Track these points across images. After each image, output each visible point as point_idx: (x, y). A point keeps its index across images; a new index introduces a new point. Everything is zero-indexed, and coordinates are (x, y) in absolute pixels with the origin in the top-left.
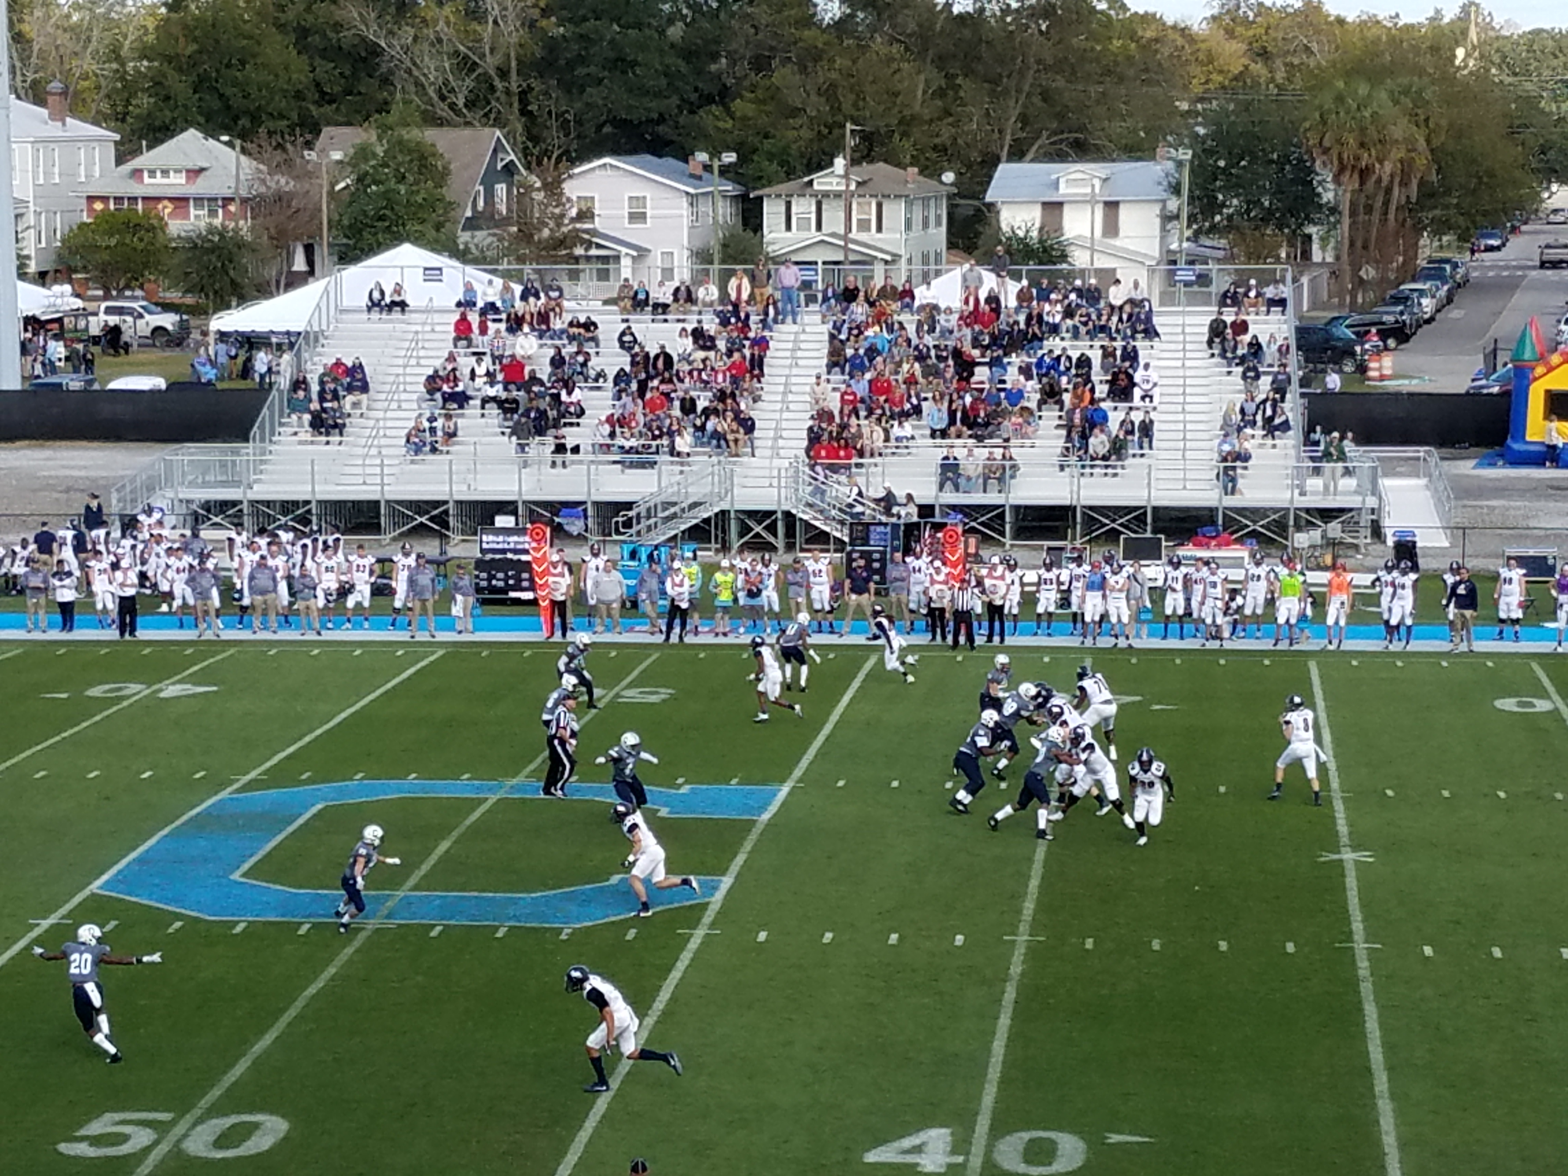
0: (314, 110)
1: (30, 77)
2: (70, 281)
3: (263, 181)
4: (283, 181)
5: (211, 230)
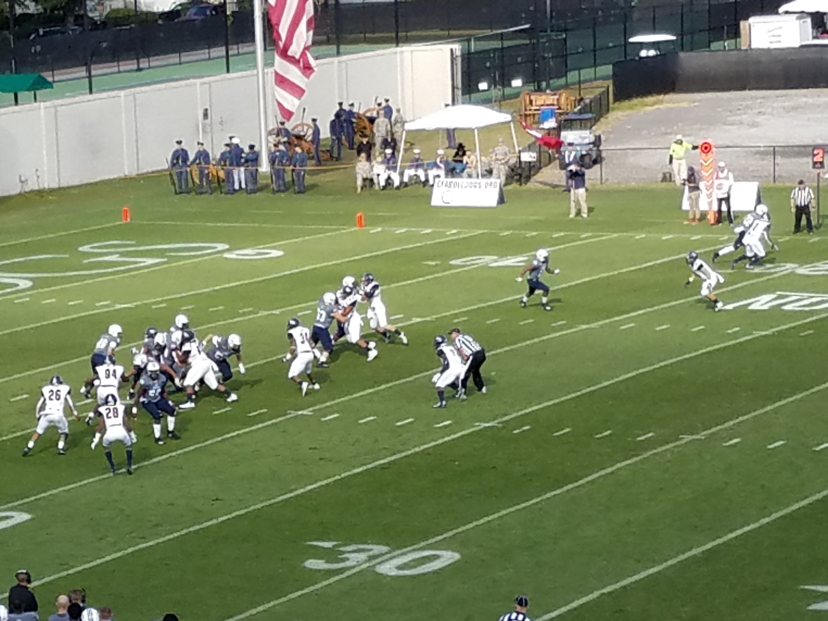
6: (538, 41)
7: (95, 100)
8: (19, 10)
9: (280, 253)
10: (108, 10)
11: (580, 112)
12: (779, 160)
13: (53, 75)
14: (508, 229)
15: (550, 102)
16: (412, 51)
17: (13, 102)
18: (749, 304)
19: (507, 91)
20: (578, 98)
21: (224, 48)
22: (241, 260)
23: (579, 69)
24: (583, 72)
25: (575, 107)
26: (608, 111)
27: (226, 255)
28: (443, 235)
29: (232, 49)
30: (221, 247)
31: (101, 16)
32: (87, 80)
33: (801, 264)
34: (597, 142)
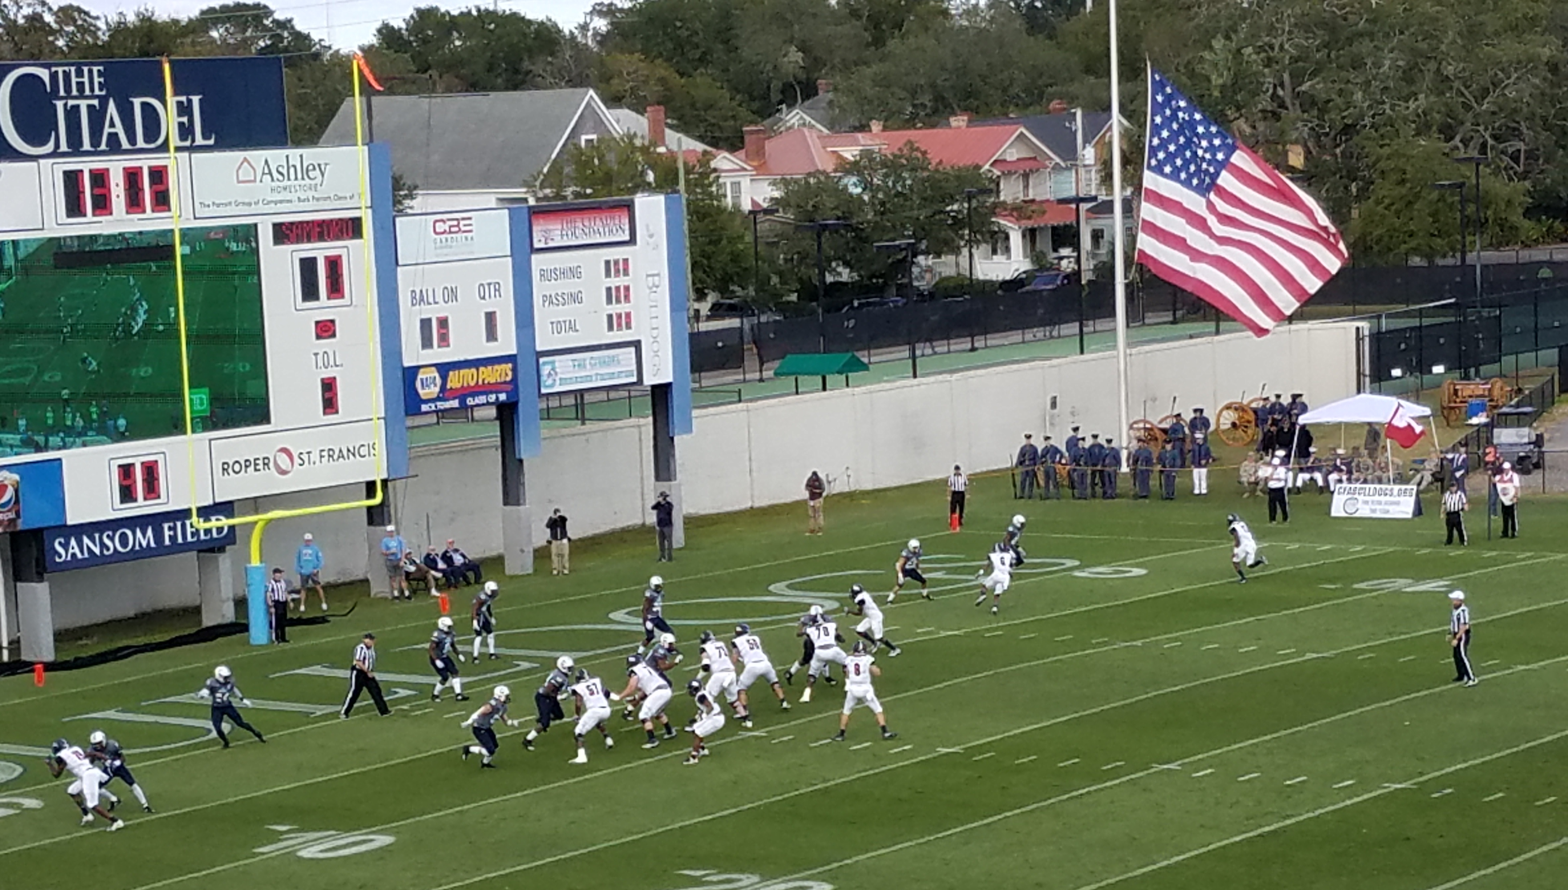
6: (1465, 318)
7: (918, 385)
8: (829, 279)
9: (1143, 572)
10: (937, 278)
11: (1518, 406)
13: (869, 356)
14: (1427, 546)
15: (1481, 392)
16: (1309, 330)
17: (820, 386)
19: (1426, 377)
20: (1516, 388)
21: (1077, 324)
22: (1097, 579)
23: (1517, 353)
24: (1520, 356)
25: (1511, 399)
26: (1553, 403)
27: (1077, 574)
28: (1346, 552)
29: (1087, 326)
30: (1069, 563)
31: (928, 284)
32: (910, 361)
34: (1539, 441)
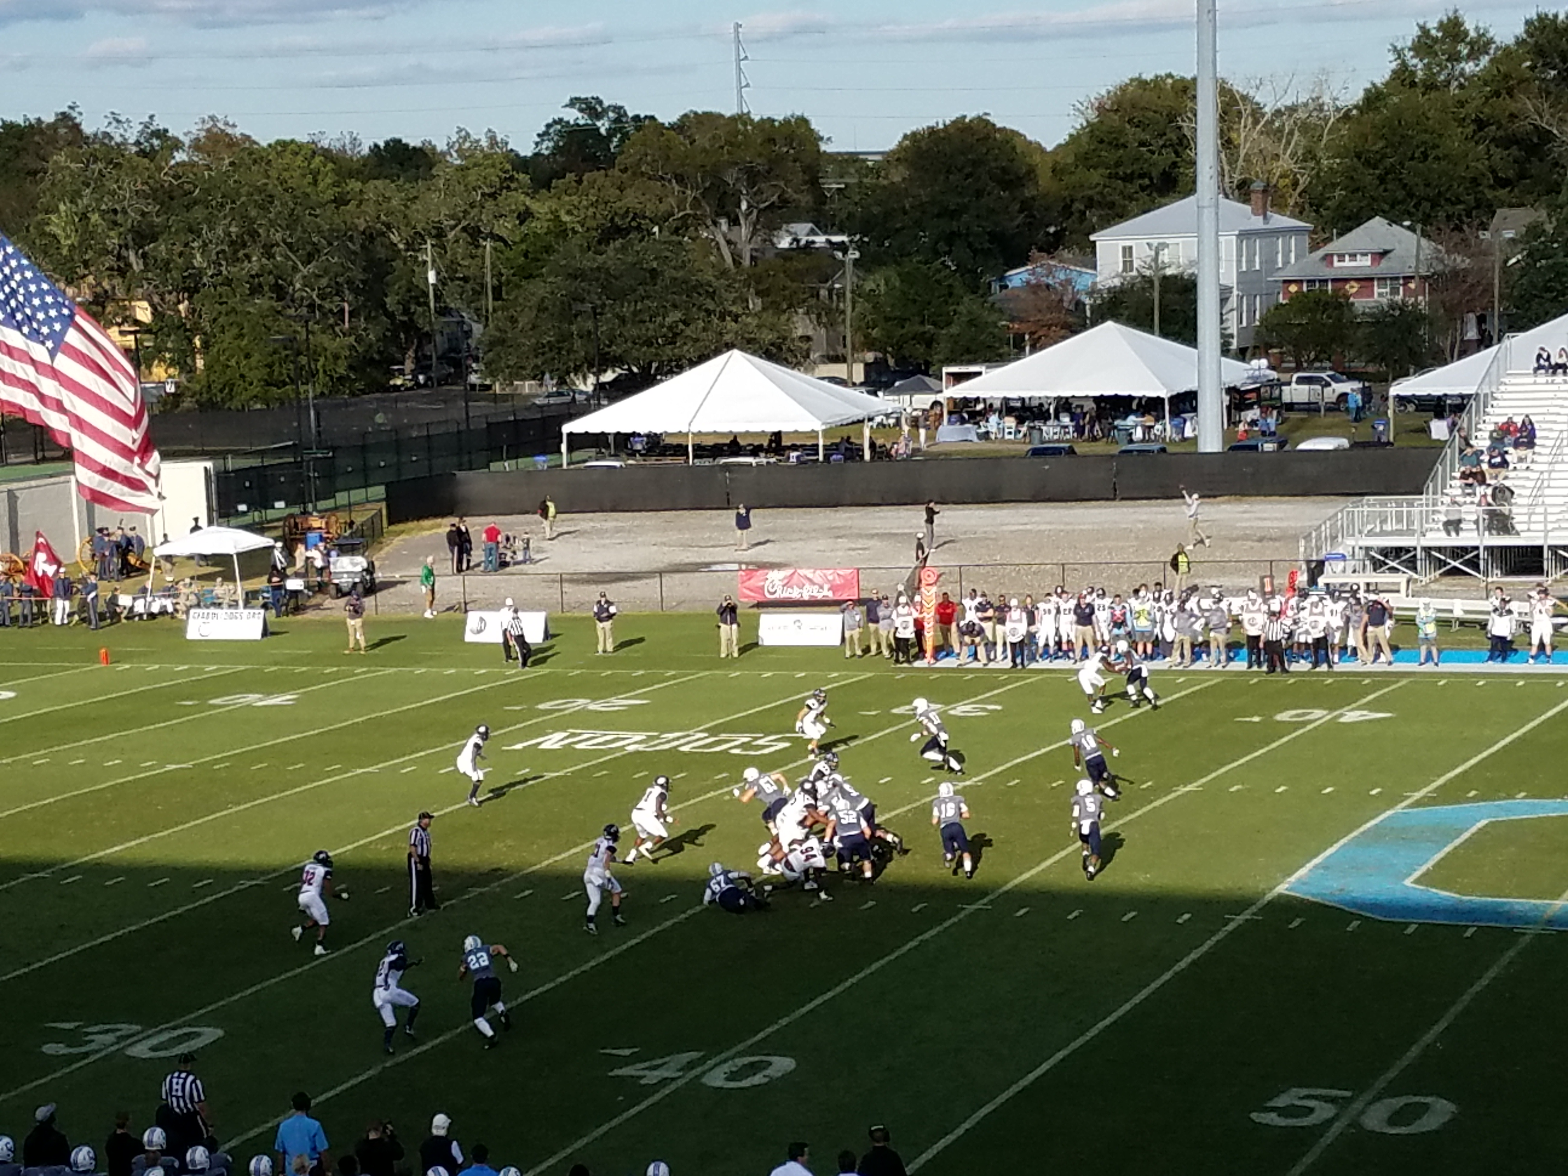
0: (1489, 194)
1: (1237, 177)
2: (1267, 356)
3: (1442, 261)
4: (1459, 259)
5: (1392, 306)
6: (303, 459)
9: (11, 694)
11: (352, 536)
12: (567, 587)
14: (275, 664)
18: (539, 744)
20: (348, 521)
23: (349, 490)
24: (352, 492)
25: (346, 531)
26: (382, 534)
28: (201, 671)
33: (594, 700)
34: (370, 570)
